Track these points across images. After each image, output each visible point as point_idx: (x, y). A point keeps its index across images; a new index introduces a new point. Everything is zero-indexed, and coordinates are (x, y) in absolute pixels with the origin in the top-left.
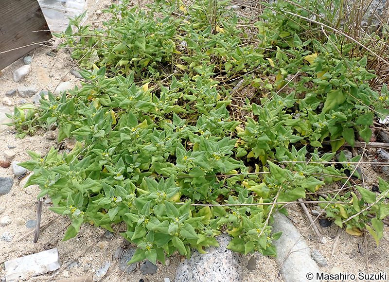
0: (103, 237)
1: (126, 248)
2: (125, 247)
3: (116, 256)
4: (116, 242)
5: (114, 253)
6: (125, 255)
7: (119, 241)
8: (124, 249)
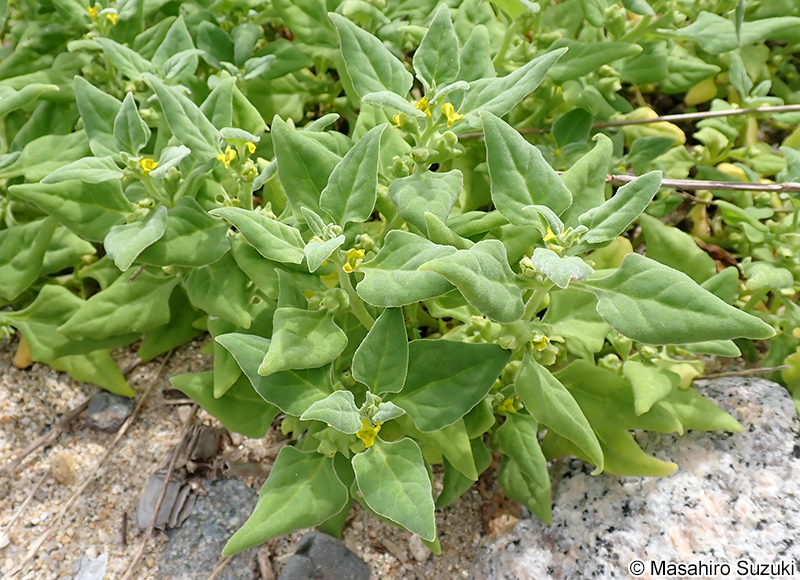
0: (75, 425)
1: (200, 473)
2: (191, 466)
3: (146, 517)
4: (144, 446)
5: (136, 500)
6: (191, 510)
7: (163, 438)
8: (189, 476)
